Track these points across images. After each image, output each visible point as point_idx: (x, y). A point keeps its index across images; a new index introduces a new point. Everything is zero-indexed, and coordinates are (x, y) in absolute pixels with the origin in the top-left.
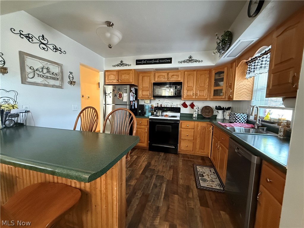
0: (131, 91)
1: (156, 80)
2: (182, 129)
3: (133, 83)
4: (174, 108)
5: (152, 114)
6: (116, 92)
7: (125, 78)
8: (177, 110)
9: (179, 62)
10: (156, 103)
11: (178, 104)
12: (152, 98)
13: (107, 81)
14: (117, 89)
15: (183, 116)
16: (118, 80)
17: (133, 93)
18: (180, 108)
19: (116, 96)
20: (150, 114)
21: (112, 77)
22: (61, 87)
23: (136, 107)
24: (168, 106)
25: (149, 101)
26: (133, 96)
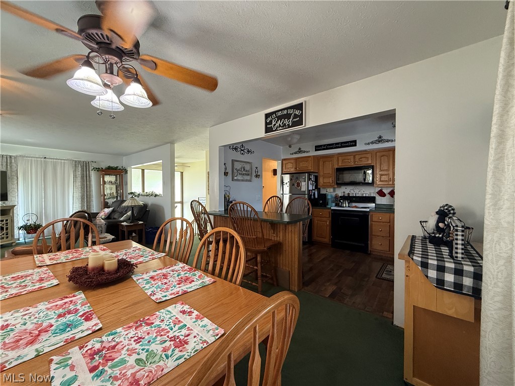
0: (309, 179)
1: (340, 164)
2: (373, 223)
3: (312, 171)
4: (366, 197)
5: (337, 205)
6: (293, 181)
7: (303, 165)
8: (372, 199)
9: (366, 144)
10: (341, 191)
11: (372, 192)
12: (336, 186)
13: (284, 170)
14: (294, 178)
15: (379, 207)
16: (296, 168)
17: (313, 181)
18: (374, 198)
19: (293, 185)
20: (334, 204)
21: (290, 165)
22: (250, 181)
23: (316, 196)
24: (357, 195)
25: (332, 190)
26: (313, 185)
